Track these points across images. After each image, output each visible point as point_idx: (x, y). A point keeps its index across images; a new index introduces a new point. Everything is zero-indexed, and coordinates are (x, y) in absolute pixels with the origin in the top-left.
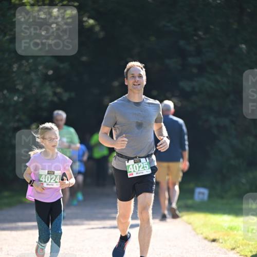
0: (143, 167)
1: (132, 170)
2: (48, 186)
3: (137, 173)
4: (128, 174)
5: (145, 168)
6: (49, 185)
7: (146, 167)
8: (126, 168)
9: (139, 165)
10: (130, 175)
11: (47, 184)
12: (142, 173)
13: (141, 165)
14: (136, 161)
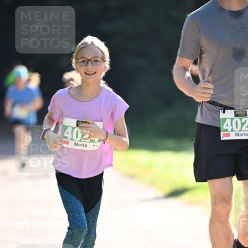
1: (229, 128)
2: (77, 147)
3: (237, 135)
4: (222, 133)
6: (79, 145)
8: (220, 122)
9: (243, 121)
10: (225, 135)
11: (76, 144)
12: (247, 135)
13: (245, 121)
14: (238, 113)
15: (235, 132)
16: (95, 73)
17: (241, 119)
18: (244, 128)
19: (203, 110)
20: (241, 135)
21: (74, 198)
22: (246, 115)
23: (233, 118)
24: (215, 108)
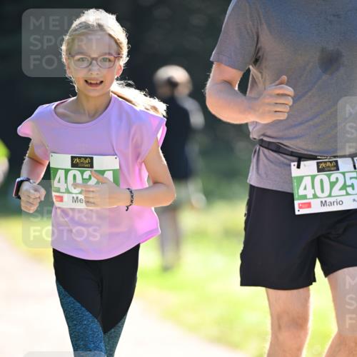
0: (344, 187)
1: (309, 193)
3: (323, 204)
4: (296, 203)
5: (349, 190)
7: (352, 186)
8: (292, 183)
9: (333, 178)
10: (302, 206)
11: (76, 200)
12: (341, 203)
13: (337, 179)
14: (323, 165)
15: (319, 200)
17: (329, 176)
18: (336, 191)
19: (261, 162)
20: (331, 204)
22: (338, 169)
23: (316, 175)
24: (282, 159)
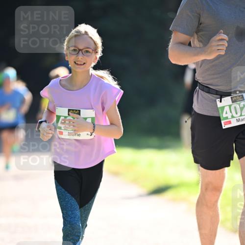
15: (235, 119)
16: (85, 63)
17: (239, 104)
20: (242, 120)
21: (68, 195)
24: (211, 97)
